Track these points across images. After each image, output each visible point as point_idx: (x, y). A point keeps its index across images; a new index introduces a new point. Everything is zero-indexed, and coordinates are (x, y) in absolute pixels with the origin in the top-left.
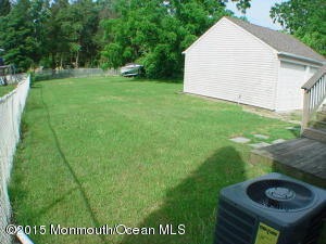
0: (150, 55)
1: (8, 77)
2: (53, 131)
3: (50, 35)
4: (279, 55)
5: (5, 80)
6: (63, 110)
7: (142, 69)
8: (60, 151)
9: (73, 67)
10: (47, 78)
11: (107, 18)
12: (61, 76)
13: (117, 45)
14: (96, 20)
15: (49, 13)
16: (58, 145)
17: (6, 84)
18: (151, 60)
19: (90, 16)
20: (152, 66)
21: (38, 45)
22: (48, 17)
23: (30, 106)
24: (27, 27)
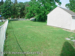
0: (37, 16)
1: (3, 20)
2: (15, 36)
3: (13, 10)
4: (72, 16)
5: (2, 21)
6: (17, 29)
7: (35, 19)
8: (18, 43)
9: (19, 18)
10: (12, 21)
11: (27, 7)
12: (16, 20)
13: (29, 13)
14: (24, 7)
15: (13, 5)
16: (17, 41)
17: (2, 22)
18: (37, 17)
19: (23, 6)
20: (38, 18)
21: (10, 12)
22: (13, 6)
23: (8, 28)
24: (7, 8)
